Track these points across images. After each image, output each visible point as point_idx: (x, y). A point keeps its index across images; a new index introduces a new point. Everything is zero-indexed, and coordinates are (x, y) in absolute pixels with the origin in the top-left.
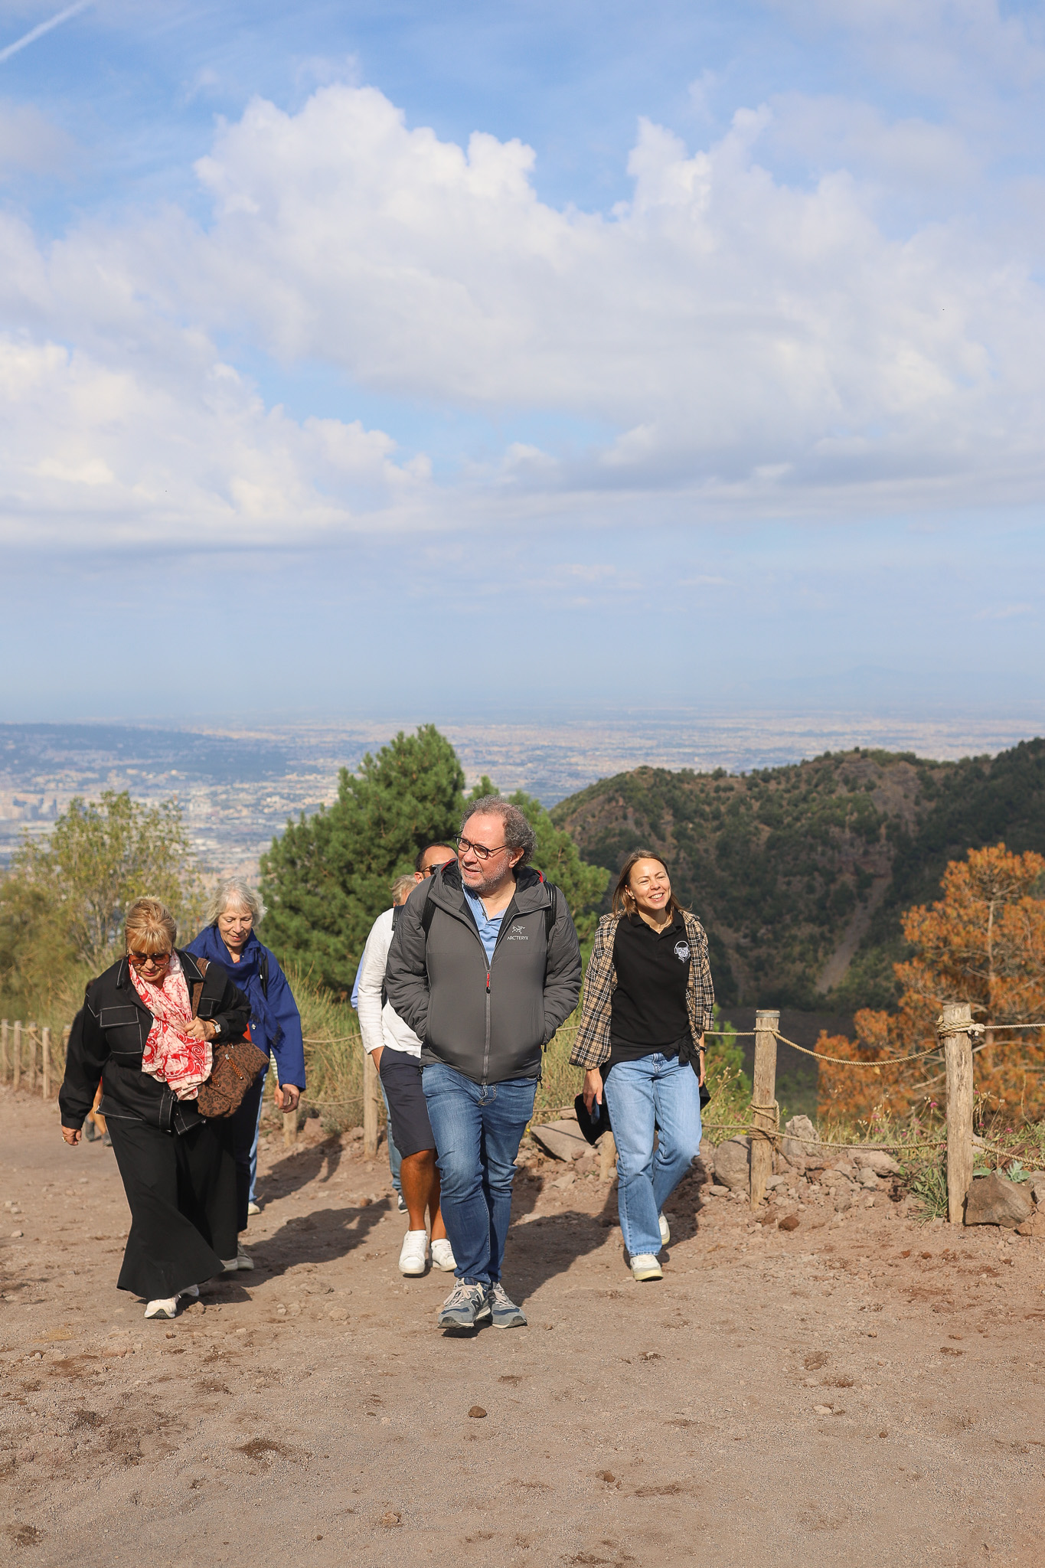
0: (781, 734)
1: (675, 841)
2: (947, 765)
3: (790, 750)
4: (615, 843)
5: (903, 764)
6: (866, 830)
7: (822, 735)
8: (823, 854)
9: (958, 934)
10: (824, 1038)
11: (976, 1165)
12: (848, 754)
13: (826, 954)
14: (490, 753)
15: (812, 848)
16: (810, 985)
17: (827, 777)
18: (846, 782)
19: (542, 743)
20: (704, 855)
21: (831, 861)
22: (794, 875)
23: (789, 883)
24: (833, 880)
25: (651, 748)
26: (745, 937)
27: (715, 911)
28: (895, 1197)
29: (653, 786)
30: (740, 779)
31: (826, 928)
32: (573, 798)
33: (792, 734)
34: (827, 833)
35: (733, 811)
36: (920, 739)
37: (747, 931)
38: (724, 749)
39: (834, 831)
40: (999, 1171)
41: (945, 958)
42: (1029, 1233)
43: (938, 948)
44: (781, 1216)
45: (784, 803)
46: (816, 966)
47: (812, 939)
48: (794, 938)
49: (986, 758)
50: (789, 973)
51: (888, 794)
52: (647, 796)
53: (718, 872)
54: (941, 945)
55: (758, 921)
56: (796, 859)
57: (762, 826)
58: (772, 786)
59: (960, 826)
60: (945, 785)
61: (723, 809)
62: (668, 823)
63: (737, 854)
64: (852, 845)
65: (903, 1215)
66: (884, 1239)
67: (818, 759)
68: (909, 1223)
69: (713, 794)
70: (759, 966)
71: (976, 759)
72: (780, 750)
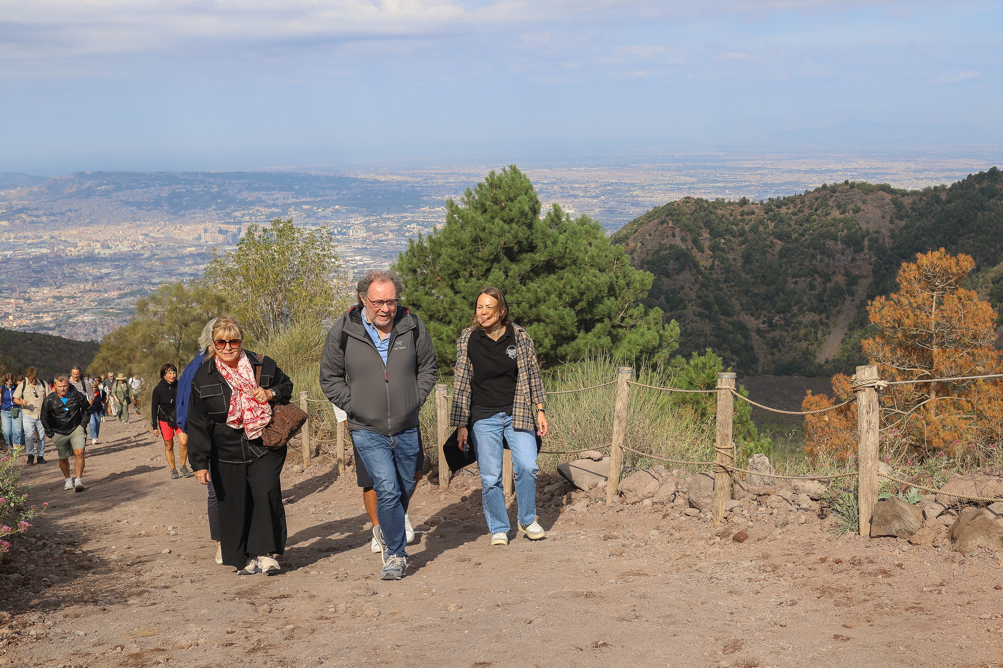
0: (790, 171)
1: (711, 253)
2: (915, 193)
3: (796, 184)
4: (666, 254)
5: (881, 193)
6: (854, 242)
7: (821, 172)
8: (821, 261)
9: (908, 317)
10: (809, 396)
11: (883, 490)
12: (840, 185)
13: (824, 335)
14: (572, 189)
15: (813, 257)
16: (811, 357)
17: (824, 202)
18: (839, 207)
19: (611, 181)
20: (733, 263)
21: (828, 266)
22: (800, 277)
23: (796, 283)
24: (829, 280)
25: (693, 183)
26: (763, 323)
27: (741, 305)
28: (822, 516)
29: (694, 212)
30: (759, 206)
31: (824, 316)
32: (635, 221)
33: (798, 171)
34: (824, 245)
35: (754, 230)
36: (894, 174)
37: (765, 319)
38: (747, 183)
39: (830, 243)
40: (900, 495)
41: (900, 335)
42: (919, 543)
43: (894, 327)
44: (735, 531)
45: (792, 223)
46: (816, 343)
47: (813, 324)
48: (800, 323)
49: (943, 187)
50: (796, 349)
51: (870, 215)
52: (690, 219)
53: (743, 275)
54: (896, 325)
55: (774, 311)
56: (801, 265)
57: (776, 241)
58: (784, 210)
59: (923, 239)
60: (911, 208)
61: (747, 228)
62: (705, 240)
63: (757, 262)
64: (843, 254)
65: (825, 530)
66: (809, 548)
67: (817, 190)
68: (829, 536)
69: (739, 218)
70: (774, 345)
71: (935, 188)
72: (789, 183)
